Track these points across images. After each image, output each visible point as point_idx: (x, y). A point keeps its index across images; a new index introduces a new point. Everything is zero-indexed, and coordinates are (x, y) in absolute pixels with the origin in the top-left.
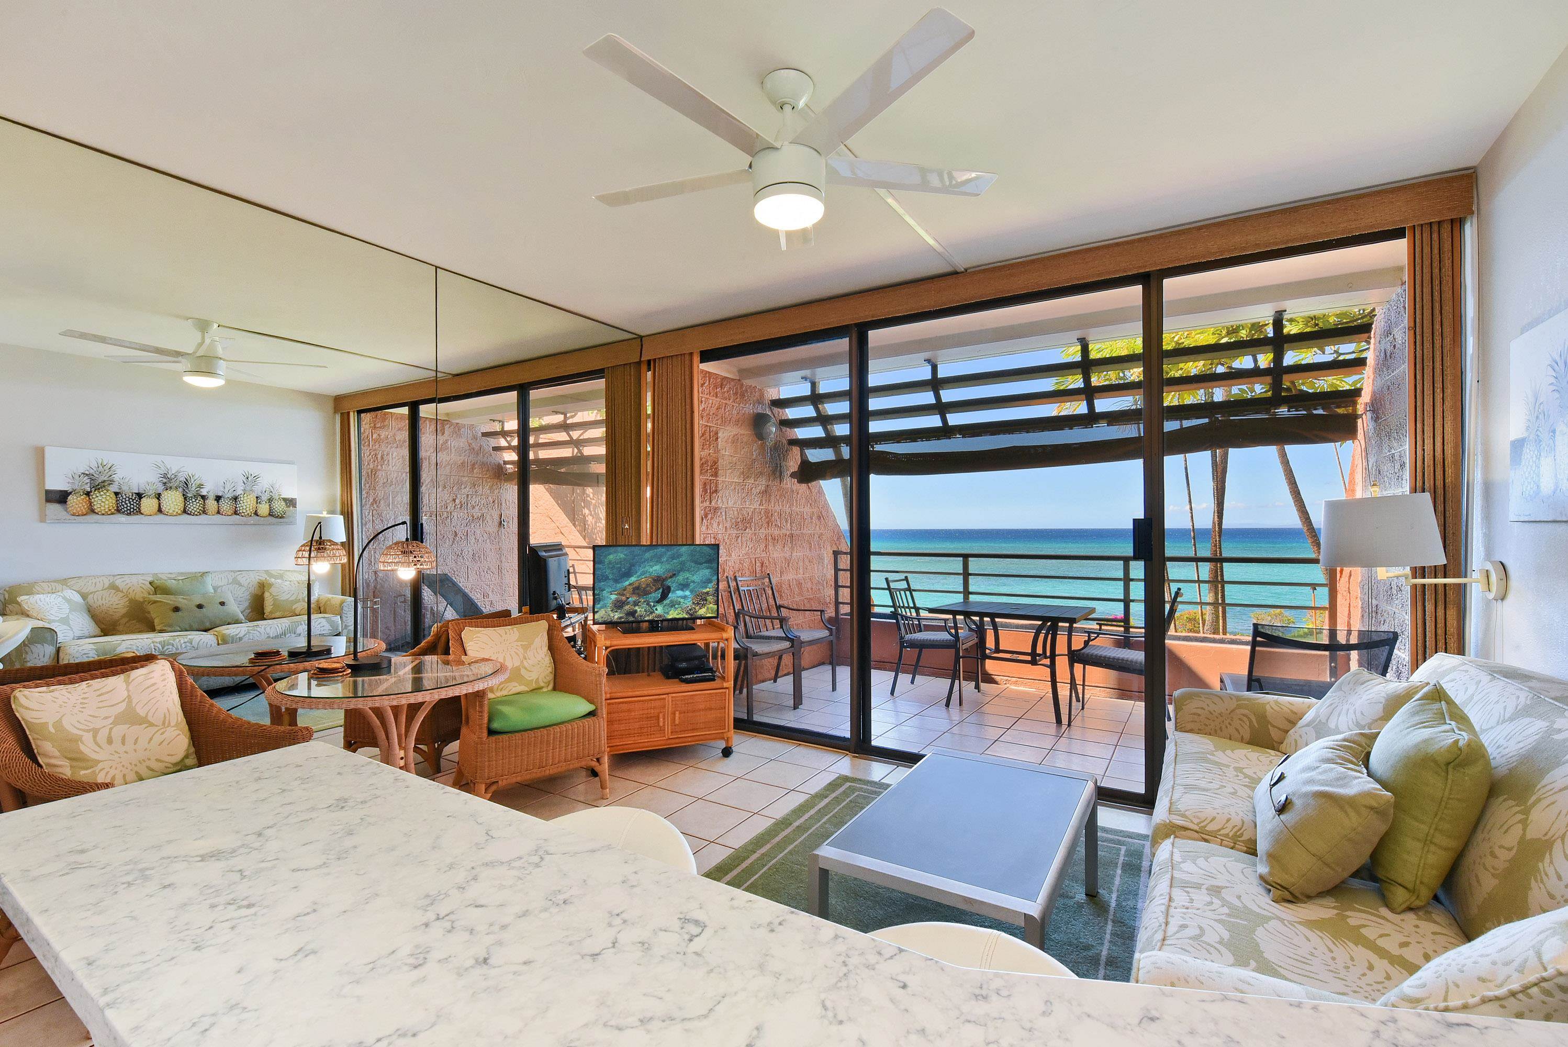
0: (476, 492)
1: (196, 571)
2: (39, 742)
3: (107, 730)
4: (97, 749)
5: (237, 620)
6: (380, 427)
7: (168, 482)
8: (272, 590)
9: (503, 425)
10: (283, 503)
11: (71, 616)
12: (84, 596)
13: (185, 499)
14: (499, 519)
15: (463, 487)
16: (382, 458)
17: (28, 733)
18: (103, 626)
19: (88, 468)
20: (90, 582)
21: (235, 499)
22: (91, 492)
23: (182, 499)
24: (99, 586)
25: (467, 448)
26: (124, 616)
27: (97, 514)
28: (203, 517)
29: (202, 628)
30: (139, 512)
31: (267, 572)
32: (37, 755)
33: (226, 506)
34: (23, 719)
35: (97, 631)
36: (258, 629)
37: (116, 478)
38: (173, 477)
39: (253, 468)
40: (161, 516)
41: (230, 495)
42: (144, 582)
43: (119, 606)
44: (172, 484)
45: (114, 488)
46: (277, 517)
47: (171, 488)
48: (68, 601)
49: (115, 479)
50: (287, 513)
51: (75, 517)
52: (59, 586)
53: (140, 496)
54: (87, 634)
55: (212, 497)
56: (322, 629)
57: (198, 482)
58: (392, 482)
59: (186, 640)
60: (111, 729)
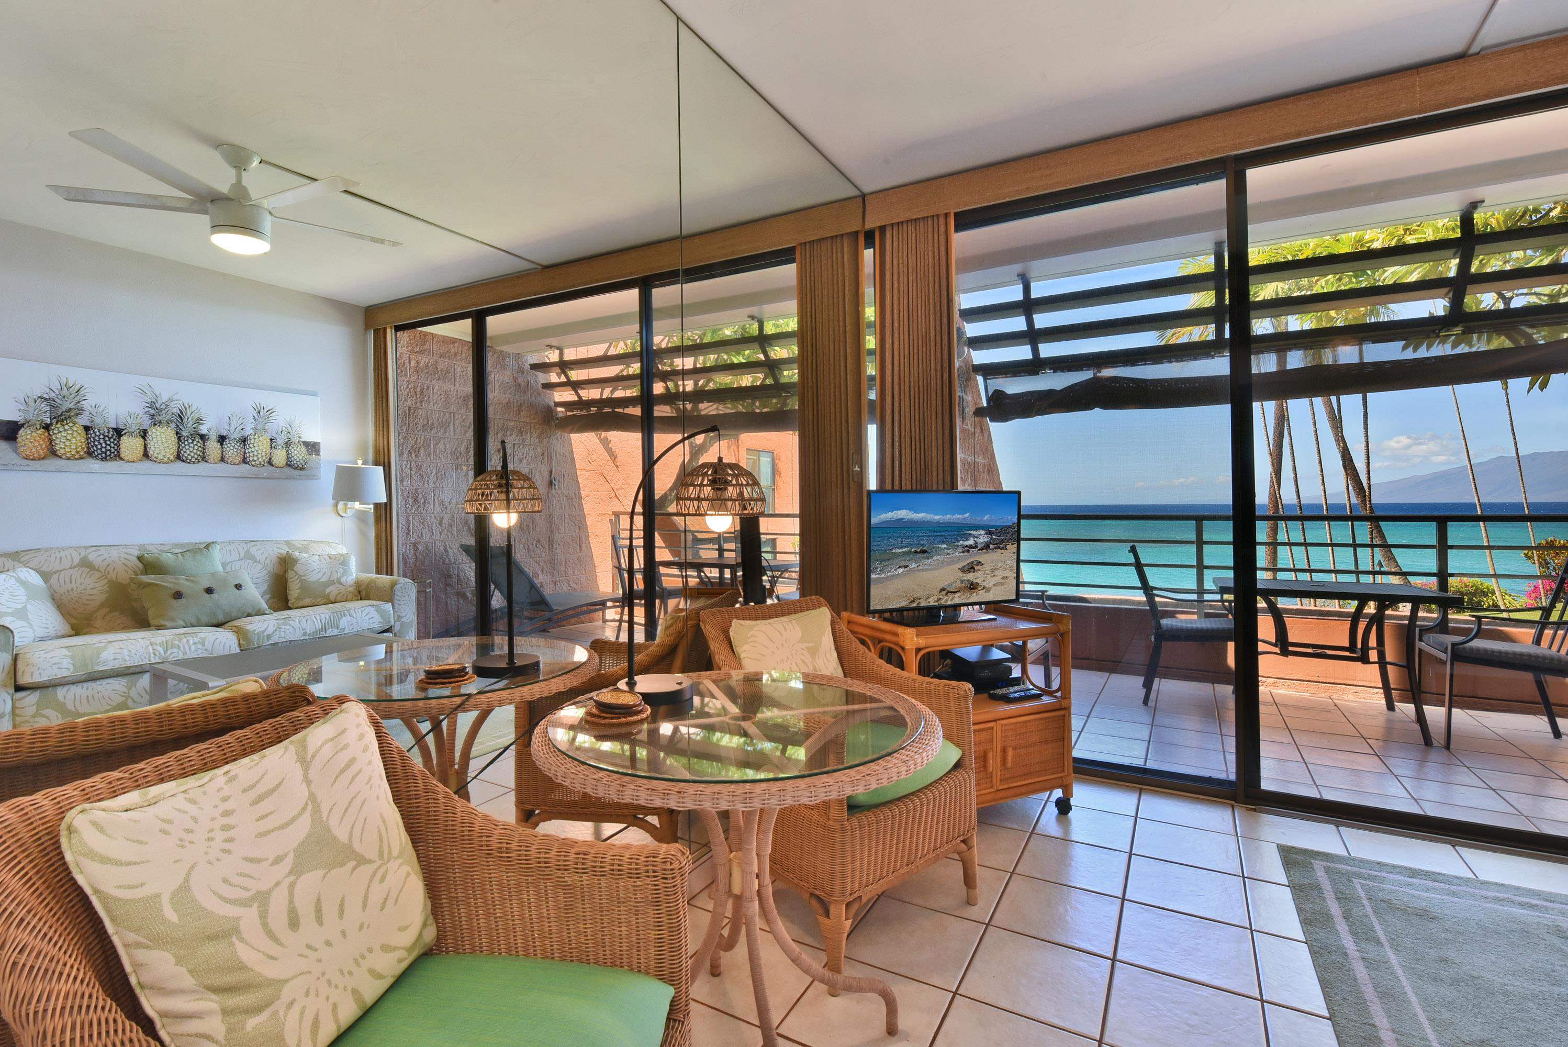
0: (524, 441)
1: (198, 541)
2: (141, 955)
3: (284, 889)
4: (274, 949)
5: (259, 610)
6: (419, 352)
7: (156, 414)
8: (297, 568)
9: (561, 354)
10: (304, 449)
11: (29, 607)
12: (46, 576)
13: (179, 438)
14: (548, 477)
15: (509, 433)
16: (422, 392)
17: (110, 928)
18: (74, 621)
19: (48, 390)
20: (53, 556)
21: (244, 440)
22: (51, 424)
23: (174, 439)
24: (66, 564)
25: (513, 383)
26: (102, 605)
27: (60, 457)
28: (203, 465)
29: (215, 622)
30: (118, 456)
31: (287, 543)
32: (138, 991)
33: (232, 451)
34: (96, 891)
35: (66, 629)
36: (291, 622)
37: (86, 405)
38: (163, 406)
39: (267, 399)
40: (147, 464)
41: (237, 435)
42: (127, 556)
43: (95, 591)
44: (164, 417)
45: (83, 420)
46: (296, 468)
47: (160, 422)
48: (23, 583)
49: (84, 408)
50: (309, 464)
51: (30, 462)
52: (9, 563)
53: (119, 432)
54: (53, 633)
55: (213, 437)
56: (371, 621)
57: (196, 416)
58: (433, 424)
59: (196, 640)
60: (292, 885)
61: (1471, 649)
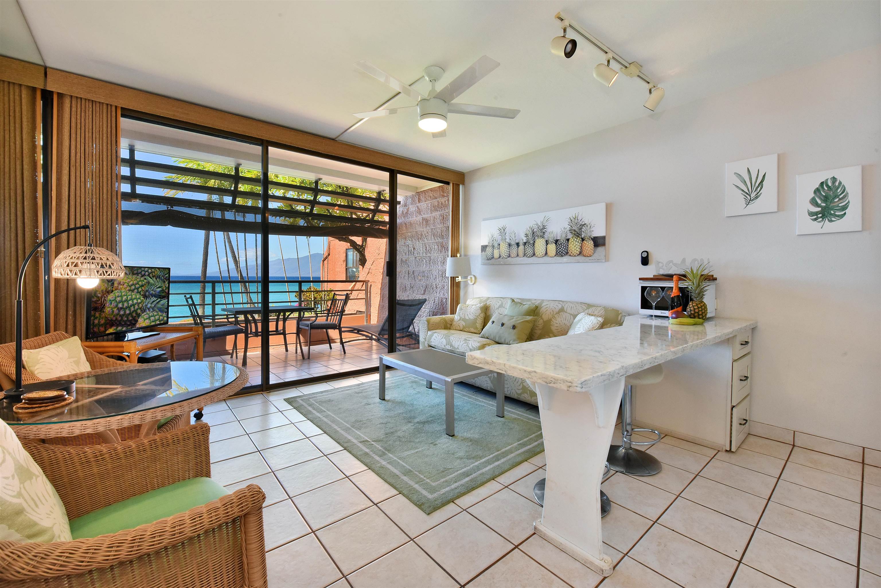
61: (315, 324)
